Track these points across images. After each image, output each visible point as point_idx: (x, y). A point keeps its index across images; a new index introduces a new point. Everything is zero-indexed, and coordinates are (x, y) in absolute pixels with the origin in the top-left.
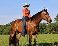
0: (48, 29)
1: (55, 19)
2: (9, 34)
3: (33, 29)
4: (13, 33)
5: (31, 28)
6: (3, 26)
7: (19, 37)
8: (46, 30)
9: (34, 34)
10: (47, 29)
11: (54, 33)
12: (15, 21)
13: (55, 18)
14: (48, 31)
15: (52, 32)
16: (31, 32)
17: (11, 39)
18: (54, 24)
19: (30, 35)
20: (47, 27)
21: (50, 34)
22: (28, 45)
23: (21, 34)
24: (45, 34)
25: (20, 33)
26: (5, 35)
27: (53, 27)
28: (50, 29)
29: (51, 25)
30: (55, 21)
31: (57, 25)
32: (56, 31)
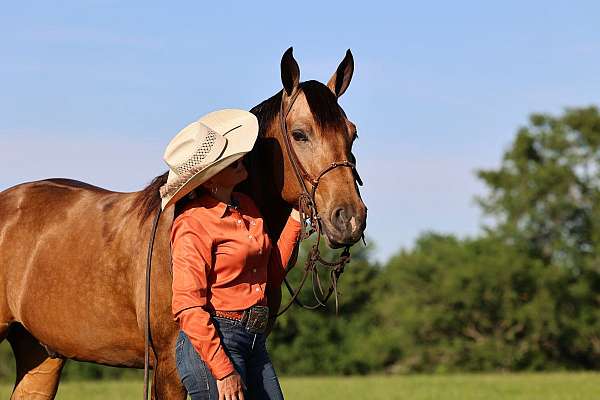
0: (399, 311)
8: (377, 321)
10: (385, 306)
11: (467, 363)
13: (482, 175)
14: (396, 334)
15: (449, 350)
18: (477, 248)
20: (387, 288)
21: (417, 369)
24: (361, 369)
27: (466, 282)
28: (427, 316)
29: (441, 266)
30: (487, 209)
31: (511, 262)
32: (499, 344)
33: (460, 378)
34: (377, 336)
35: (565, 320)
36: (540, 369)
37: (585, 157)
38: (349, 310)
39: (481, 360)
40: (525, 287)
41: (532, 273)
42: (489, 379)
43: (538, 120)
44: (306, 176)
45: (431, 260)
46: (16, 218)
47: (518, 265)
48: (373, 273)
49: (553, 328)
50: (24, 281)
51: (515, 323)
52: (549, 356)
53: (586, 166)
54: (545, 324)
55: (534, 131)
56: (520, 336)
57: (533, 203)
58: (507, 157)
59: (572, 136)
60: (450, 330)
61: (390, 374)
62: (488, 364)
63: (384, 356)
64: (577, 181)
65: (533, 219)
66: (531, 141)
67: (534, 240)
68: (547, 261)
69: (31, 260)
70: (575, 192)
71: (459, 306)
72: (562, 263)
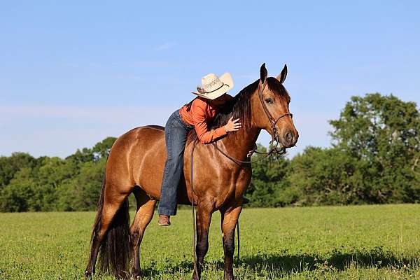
0: (297, 180)
1: (333, 129)
2: (88, 204)
3: (220, 181)
4: (110, 201)
5: (210, 176)
6: (58, 162)
7: (145, 220)
8: (288, 184)
9: (224, 208)
10: (292, 178)
11: (326, 201)
12: (127, 138)
13: (332, 122)
14: (296, 190)
15: (318, 196)
16: (209, 196)
17: (102, 233)
18: (330, 153)
19: (199, 214)
20: (292, 170)
21: (305, 204)
22: (191, 266)
23: (155, 207)
24: (282, 204)
25: (150, 203)
26: (70, 210)
27: (325, 167)
28: (309, 182)
29: (314, 161)
30: (335, 137)
31: (344, 158)
32: (339, 193)
33: (323, 208)
34: (288, 190)
35: (366, 183)
36: (356, 203)
37: (375, 114)
38: (276, 180)
39: (332, 200)
40: (350, 169)
41: (352, 163)
42: (335, 208)
43: (355, 99)
44: (272, 118)
45: (310, 158)
46: (136, 142)
47: (347, 160)
48: (286, 164)
49: (361, 186)
50: (140, 170)
51: (346, 185)
52: (360, 198)
53: (375, 118)
54: (358, 185)
55: (353, 104)
56: (348, 190)
57: (353, 134)
58: (342, 115)
59: (369, 106)
60: (318, 188)
61: (294, 206)
62: (334, 202)
63: (291, 199)
64: (372, 125)
65: (353, 141)
66: (352, 108)
67: (354, 150)
68: (359, 158)
69: (143, 161)
70: (370, 129)
71: (323, 177)
72: (365, 159)
